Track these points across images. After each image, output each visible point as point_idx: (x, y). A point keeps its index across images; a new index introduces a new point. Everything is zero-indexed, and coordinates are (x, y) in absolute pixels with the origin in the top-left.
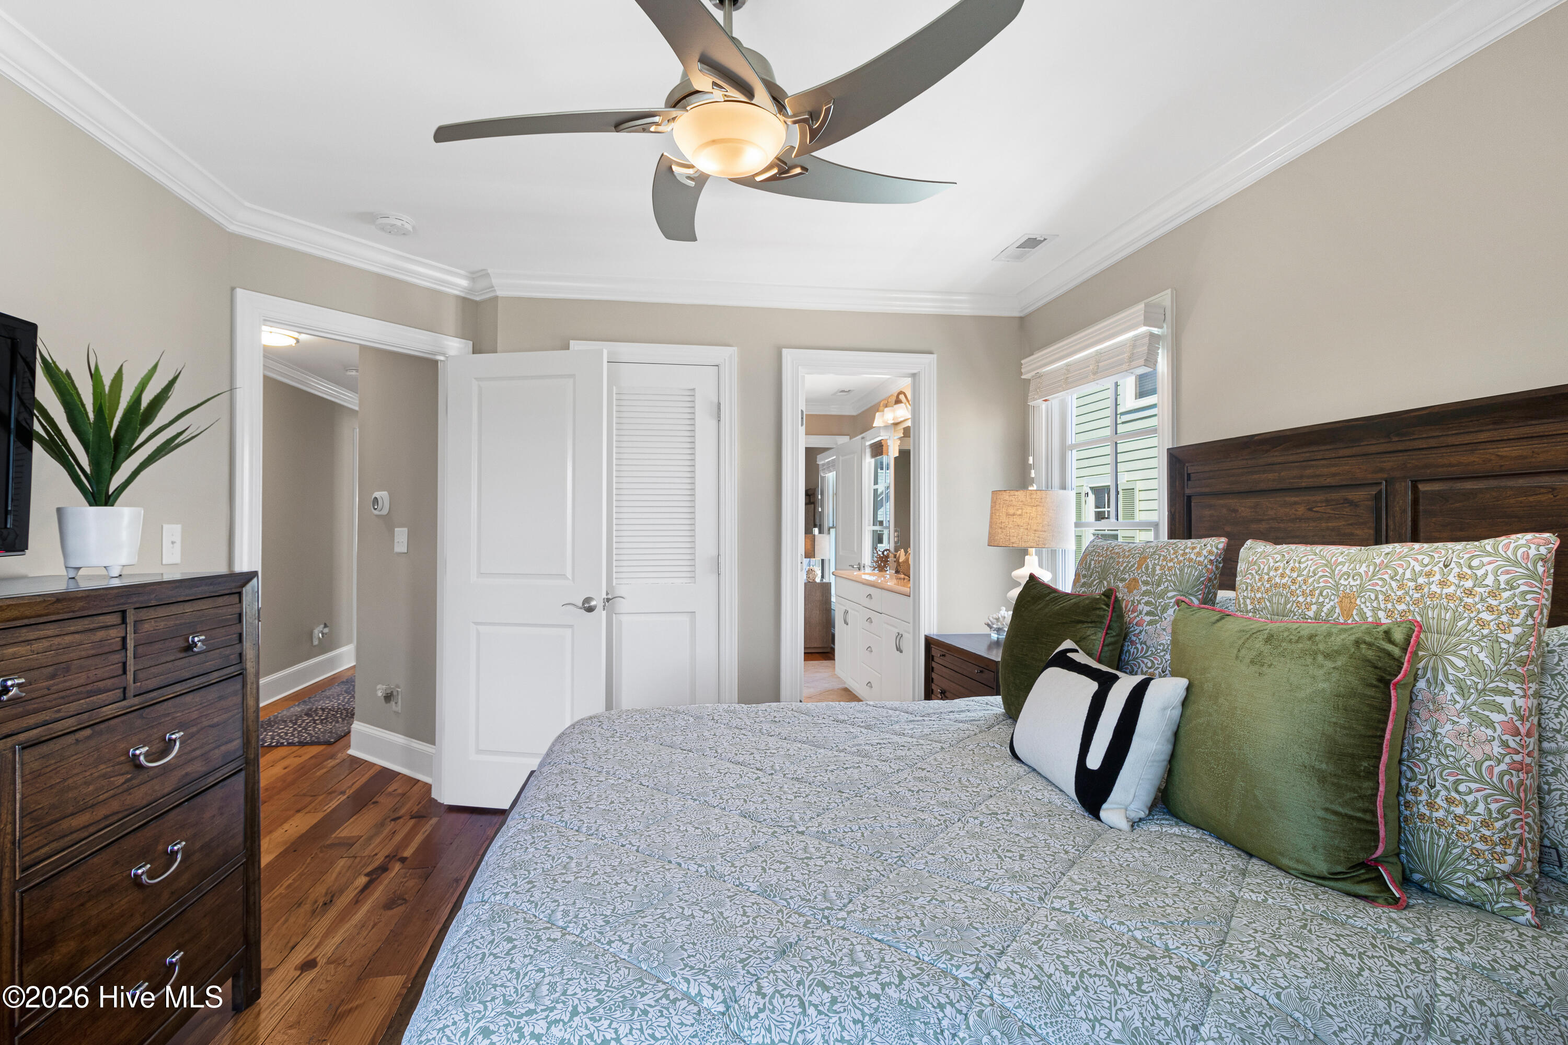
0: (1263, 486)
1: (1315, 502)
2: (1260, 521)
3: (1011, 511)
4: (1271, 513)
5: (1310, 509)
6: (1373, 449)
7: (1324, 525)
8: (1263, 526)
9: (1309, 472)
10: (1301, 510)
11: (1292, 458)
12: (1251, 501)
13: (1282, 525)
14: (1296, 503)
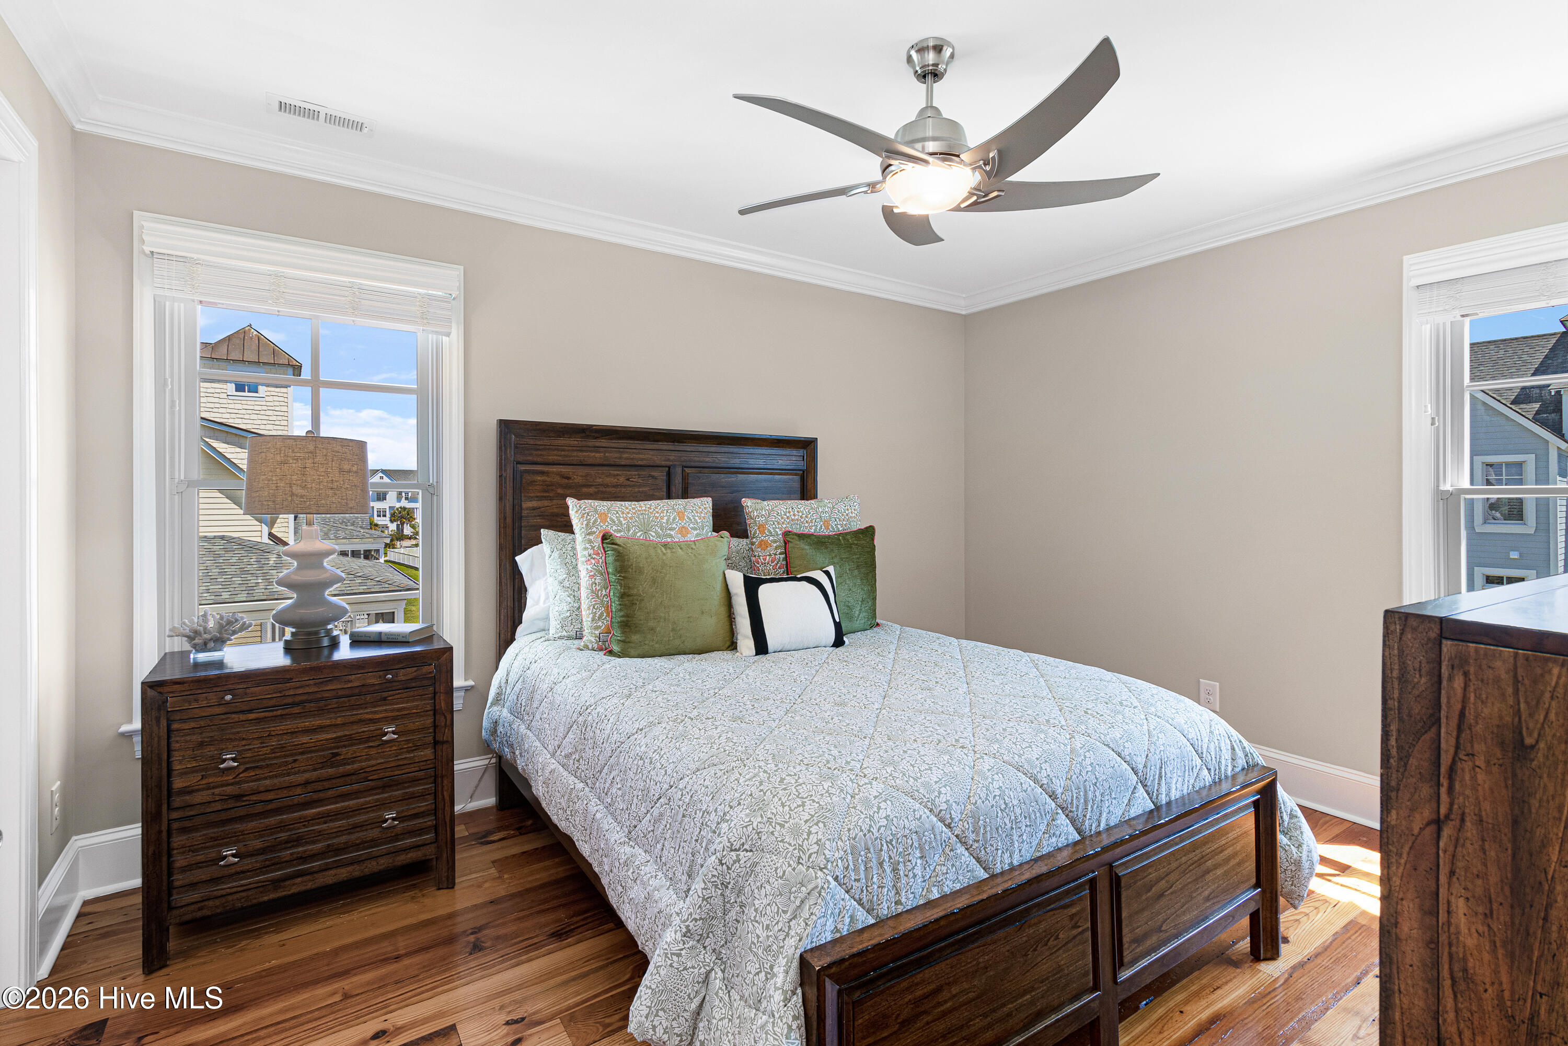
0: (590, 461)
1: (631, 475)
2: (591, 486)
3: (346, 467)
4: (600, 480)
5: (628, 480)
6: (665, 447)
7: (637, 490)
8: (592, 490)
9: (625, 456)
10: (622, 479)
11: (613, 445)
12: (582, 471)
13: (607, 489)
14: (618, 475)
